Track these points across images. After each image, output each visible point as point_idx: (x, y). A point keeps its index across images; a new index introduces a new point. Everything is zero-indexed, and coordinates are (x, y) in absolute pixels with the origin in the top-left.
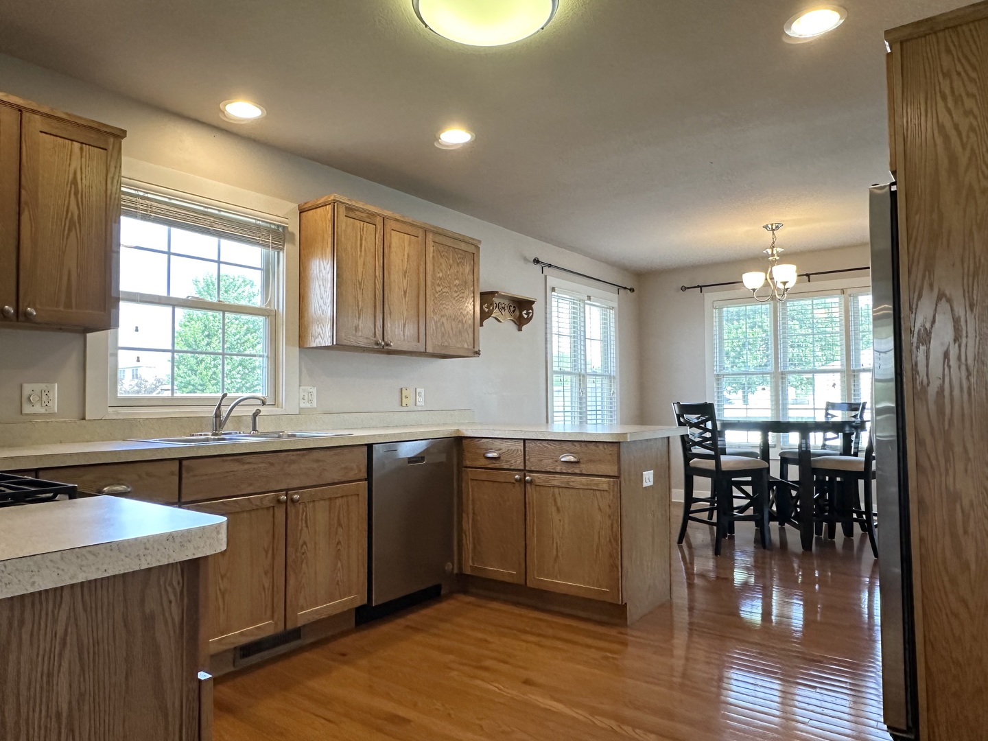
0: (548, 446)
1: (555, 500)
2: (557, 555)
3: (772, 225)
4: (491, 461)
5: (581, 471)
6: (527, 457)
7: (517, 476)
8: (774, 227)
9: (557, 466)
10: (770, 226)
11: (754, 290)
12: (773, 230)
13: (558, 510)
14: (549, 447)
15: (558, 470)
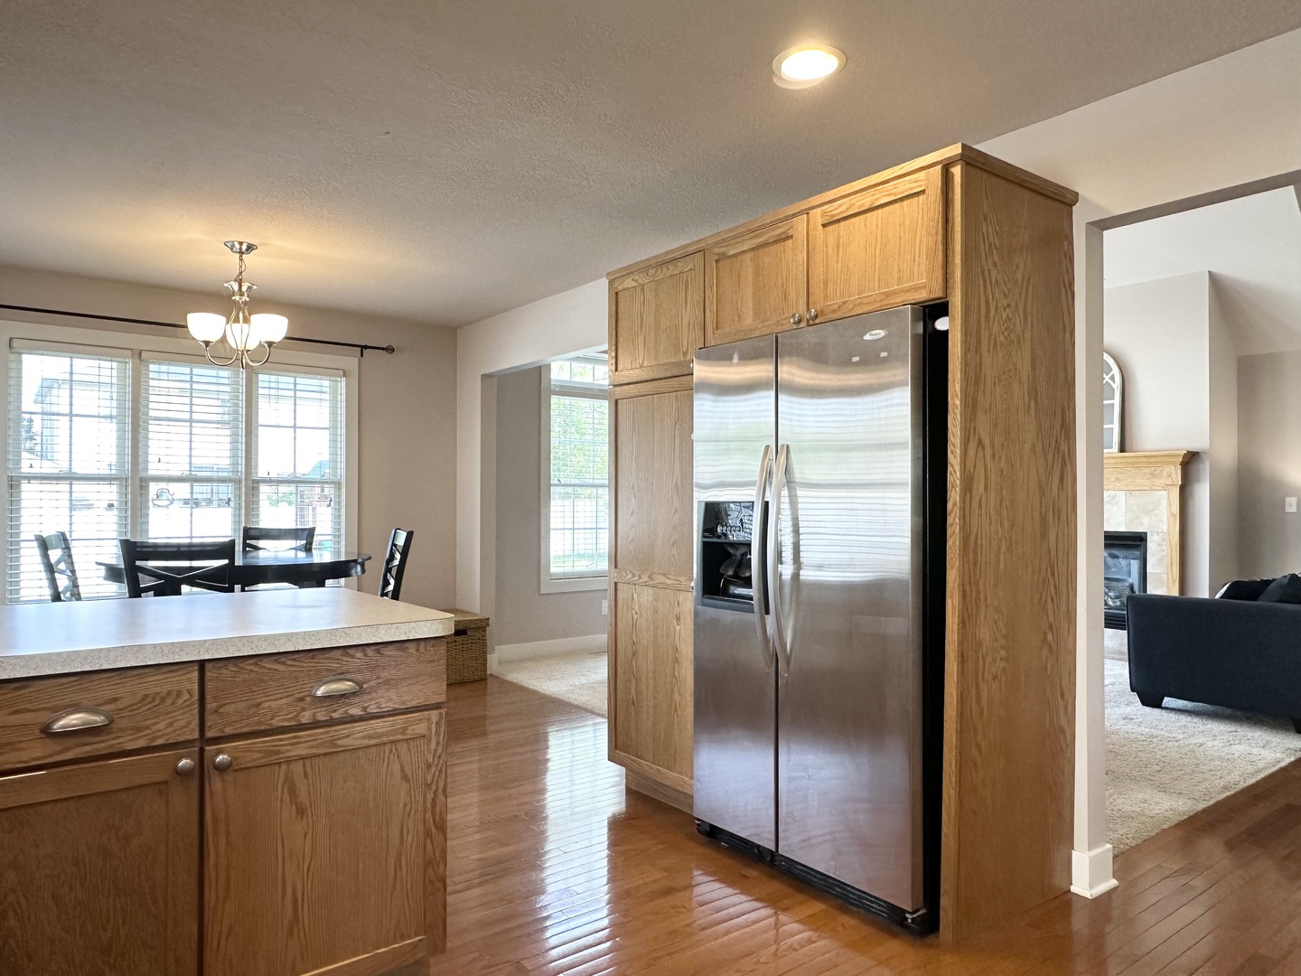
0: (275, 666)
1: (293, 791)
2: (296, 919)
3: (241, 243)
4: (70, 742)
5: (365, 709)
6: (210, 706)
7: (183, 763)
8: (244, 247)
9: (304, 709)
10: (237, 246)
11: (207, 343)
12: (241, 253)
13: (301, 812)
14: (281, 668)
15: (306, 717)
